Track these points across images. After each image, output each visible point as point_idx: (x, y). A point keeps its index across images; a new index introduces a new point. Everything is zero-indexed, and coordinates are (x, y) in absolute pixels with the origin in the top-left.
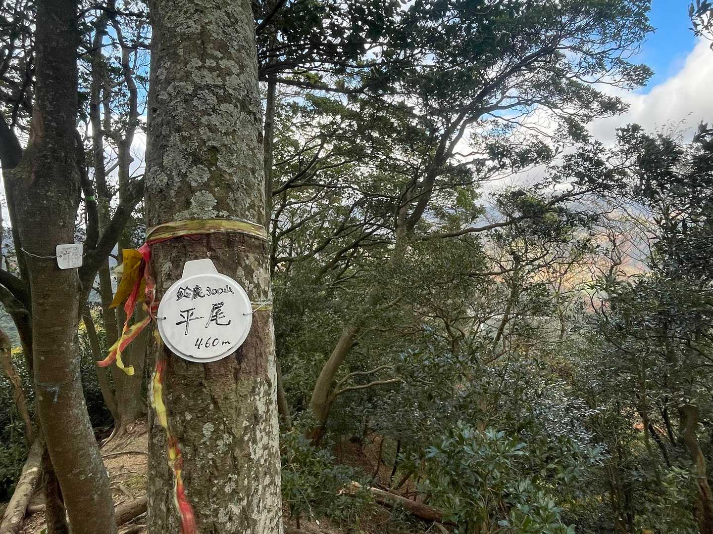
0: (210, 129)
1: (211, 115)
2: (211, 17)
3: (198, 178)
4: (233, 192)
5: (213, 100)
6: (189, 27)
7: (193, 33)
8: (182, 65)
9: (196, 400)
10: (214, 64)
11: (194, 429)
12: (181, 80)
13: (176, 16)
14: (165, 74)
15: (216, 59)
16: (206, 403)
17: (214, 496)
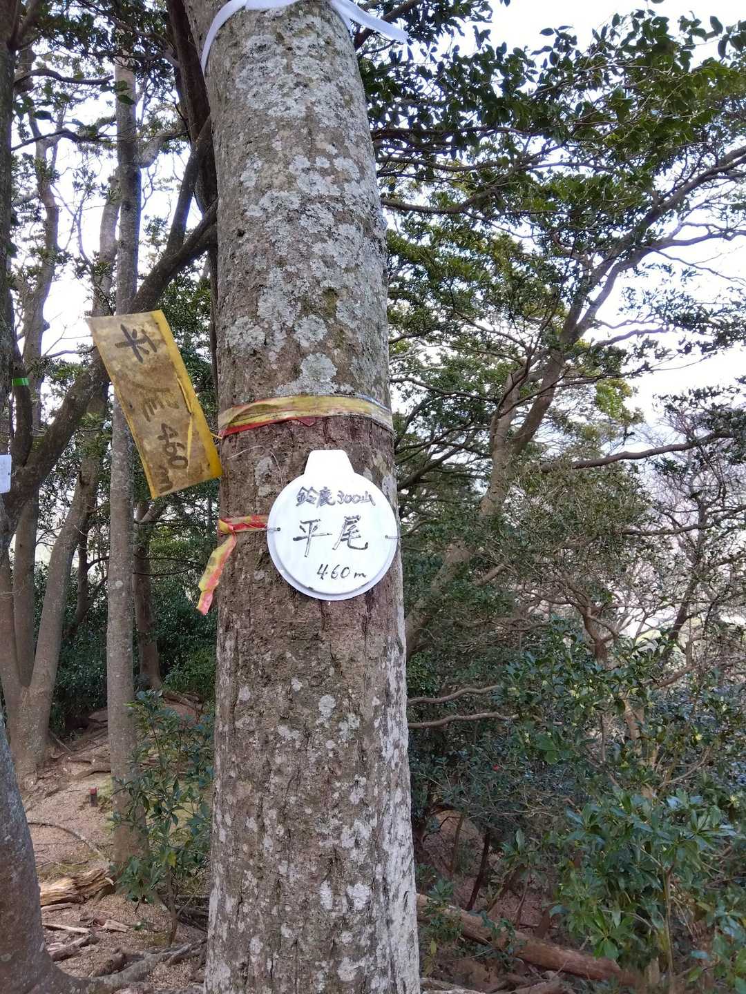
0: (325, 262)
1: (325, 241)
2: (319, 94)
3: (310, 335)
4: (357, 357)
5: (327, 218)
6: (288, 109)
7: (296, 118)
8: (281, 165)
9: (310, 661)
10: (327, 165)
11: (304, 704)
12: (281, 188)
13: (267, 93)
14: (254, 179)
15: (330, 157)
16: (323, 665)
17: (336, 806)
